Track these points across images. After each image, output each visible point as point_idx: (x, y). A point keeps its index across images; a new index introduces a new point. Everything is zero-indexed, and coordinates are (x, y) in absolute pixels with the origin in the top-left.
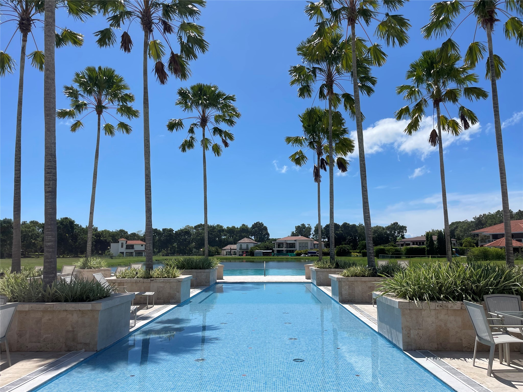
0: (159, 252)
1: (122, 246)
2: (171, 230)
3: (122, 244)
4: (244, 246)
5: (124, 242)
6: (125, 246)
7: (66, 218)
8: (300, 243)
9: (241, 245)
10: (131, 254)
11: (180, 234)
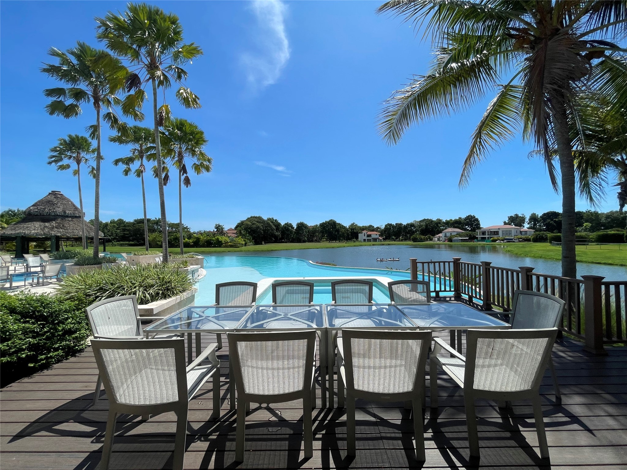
0: (397, 239)
1: (365, 236)
2: (401, 224)
3: (364, 234)
4: (448, 235)
5: (366, 233)
6: (366, 235)
7: (332, 220)
8: (503, 231)
9: (446, 234)
10: (369, 240)
11: (407, 226)
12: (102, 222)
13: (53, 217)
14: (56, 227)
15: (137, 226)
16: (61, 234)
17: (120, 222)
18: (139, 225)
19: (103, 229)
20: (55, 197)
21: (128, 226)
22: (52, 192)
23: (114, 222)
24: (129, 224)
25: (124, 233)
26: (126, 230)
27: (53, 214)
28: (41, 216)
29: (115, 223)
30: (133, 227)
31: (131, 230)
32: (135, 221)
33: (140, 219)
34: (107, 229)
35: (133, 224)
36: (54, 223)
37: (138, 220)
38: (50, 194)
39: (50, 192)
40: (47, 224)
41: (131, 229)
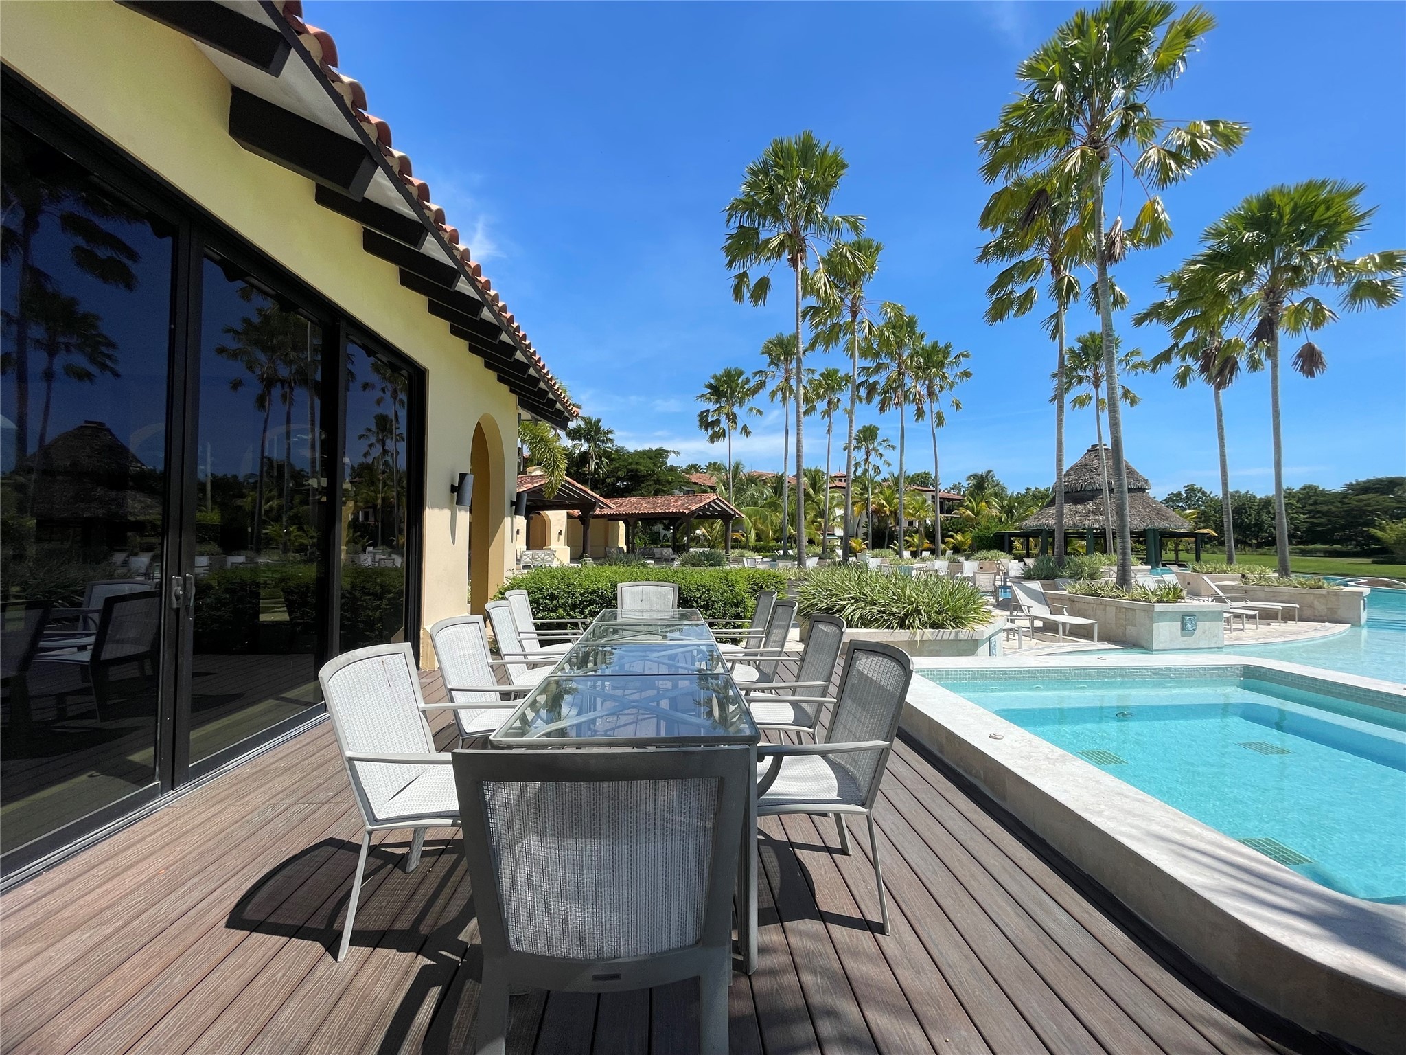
12: (1254, 497)
13: (1090, 494)
14: (1092, 512)
15: (1353, 502)
16: (1099, 525)
17: (1308, 493)
18: (1364, 497)
19: (1259, 513)
20: (1096, 456)
21: (1326, 503)
22: (1093, 446)
23: (1290, 494)
24: (1329, 498)
25: (1312, 523)
26: (1319, 512)
27: (1090, 488)
28: (1074, 494)
29: (1294, 497)
30: (1339, 505)
31: (1333, 513)
32: (1350, 487)
33: (1364, 482)
34: (1269, 513)
35: (1342, 497)
36: (1090, 506)
37: (1358, 484)
38: (1089, 451)
39: (1090, 448)
40: (1080, 507)
41: (1334, 509)
